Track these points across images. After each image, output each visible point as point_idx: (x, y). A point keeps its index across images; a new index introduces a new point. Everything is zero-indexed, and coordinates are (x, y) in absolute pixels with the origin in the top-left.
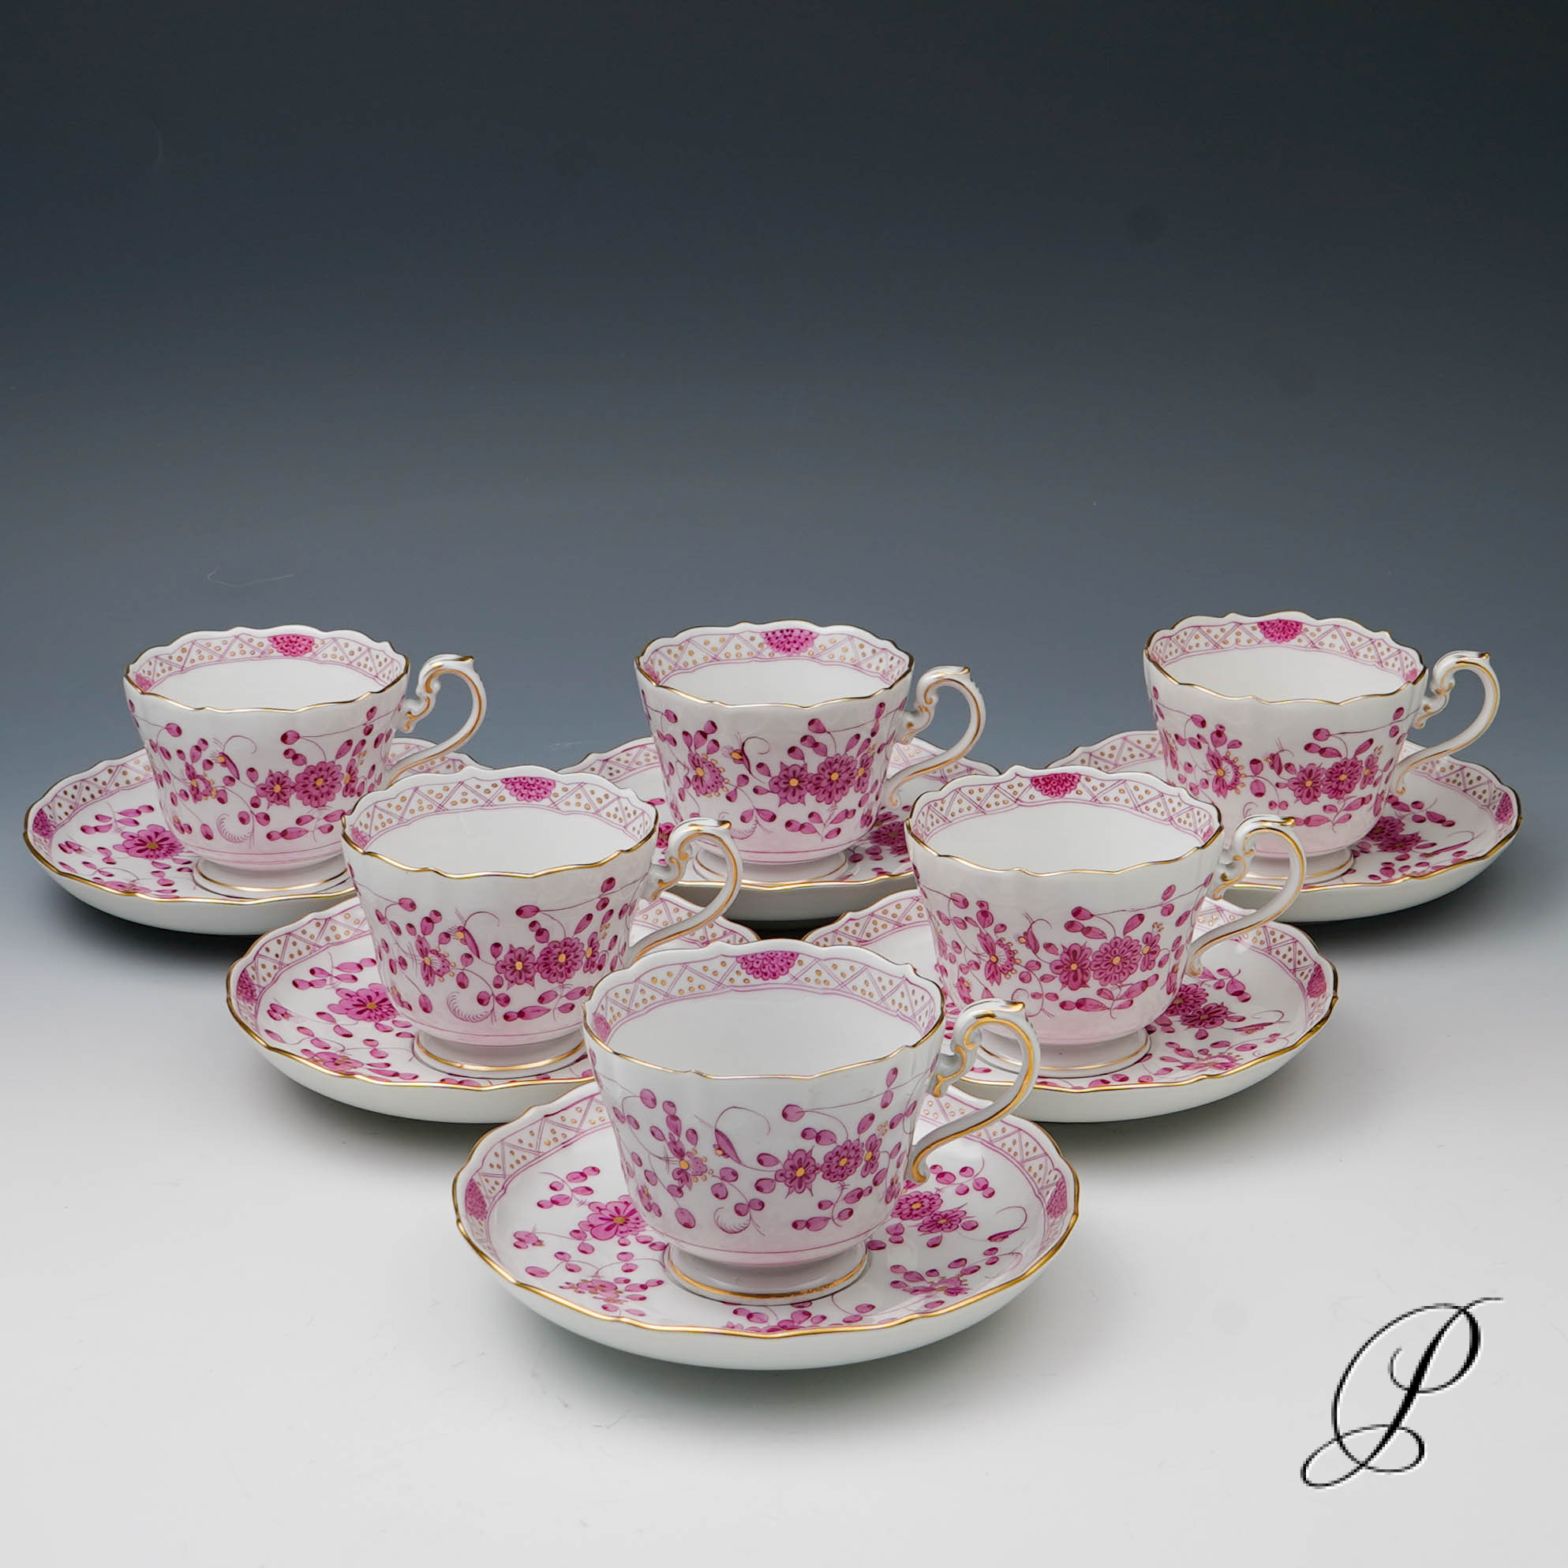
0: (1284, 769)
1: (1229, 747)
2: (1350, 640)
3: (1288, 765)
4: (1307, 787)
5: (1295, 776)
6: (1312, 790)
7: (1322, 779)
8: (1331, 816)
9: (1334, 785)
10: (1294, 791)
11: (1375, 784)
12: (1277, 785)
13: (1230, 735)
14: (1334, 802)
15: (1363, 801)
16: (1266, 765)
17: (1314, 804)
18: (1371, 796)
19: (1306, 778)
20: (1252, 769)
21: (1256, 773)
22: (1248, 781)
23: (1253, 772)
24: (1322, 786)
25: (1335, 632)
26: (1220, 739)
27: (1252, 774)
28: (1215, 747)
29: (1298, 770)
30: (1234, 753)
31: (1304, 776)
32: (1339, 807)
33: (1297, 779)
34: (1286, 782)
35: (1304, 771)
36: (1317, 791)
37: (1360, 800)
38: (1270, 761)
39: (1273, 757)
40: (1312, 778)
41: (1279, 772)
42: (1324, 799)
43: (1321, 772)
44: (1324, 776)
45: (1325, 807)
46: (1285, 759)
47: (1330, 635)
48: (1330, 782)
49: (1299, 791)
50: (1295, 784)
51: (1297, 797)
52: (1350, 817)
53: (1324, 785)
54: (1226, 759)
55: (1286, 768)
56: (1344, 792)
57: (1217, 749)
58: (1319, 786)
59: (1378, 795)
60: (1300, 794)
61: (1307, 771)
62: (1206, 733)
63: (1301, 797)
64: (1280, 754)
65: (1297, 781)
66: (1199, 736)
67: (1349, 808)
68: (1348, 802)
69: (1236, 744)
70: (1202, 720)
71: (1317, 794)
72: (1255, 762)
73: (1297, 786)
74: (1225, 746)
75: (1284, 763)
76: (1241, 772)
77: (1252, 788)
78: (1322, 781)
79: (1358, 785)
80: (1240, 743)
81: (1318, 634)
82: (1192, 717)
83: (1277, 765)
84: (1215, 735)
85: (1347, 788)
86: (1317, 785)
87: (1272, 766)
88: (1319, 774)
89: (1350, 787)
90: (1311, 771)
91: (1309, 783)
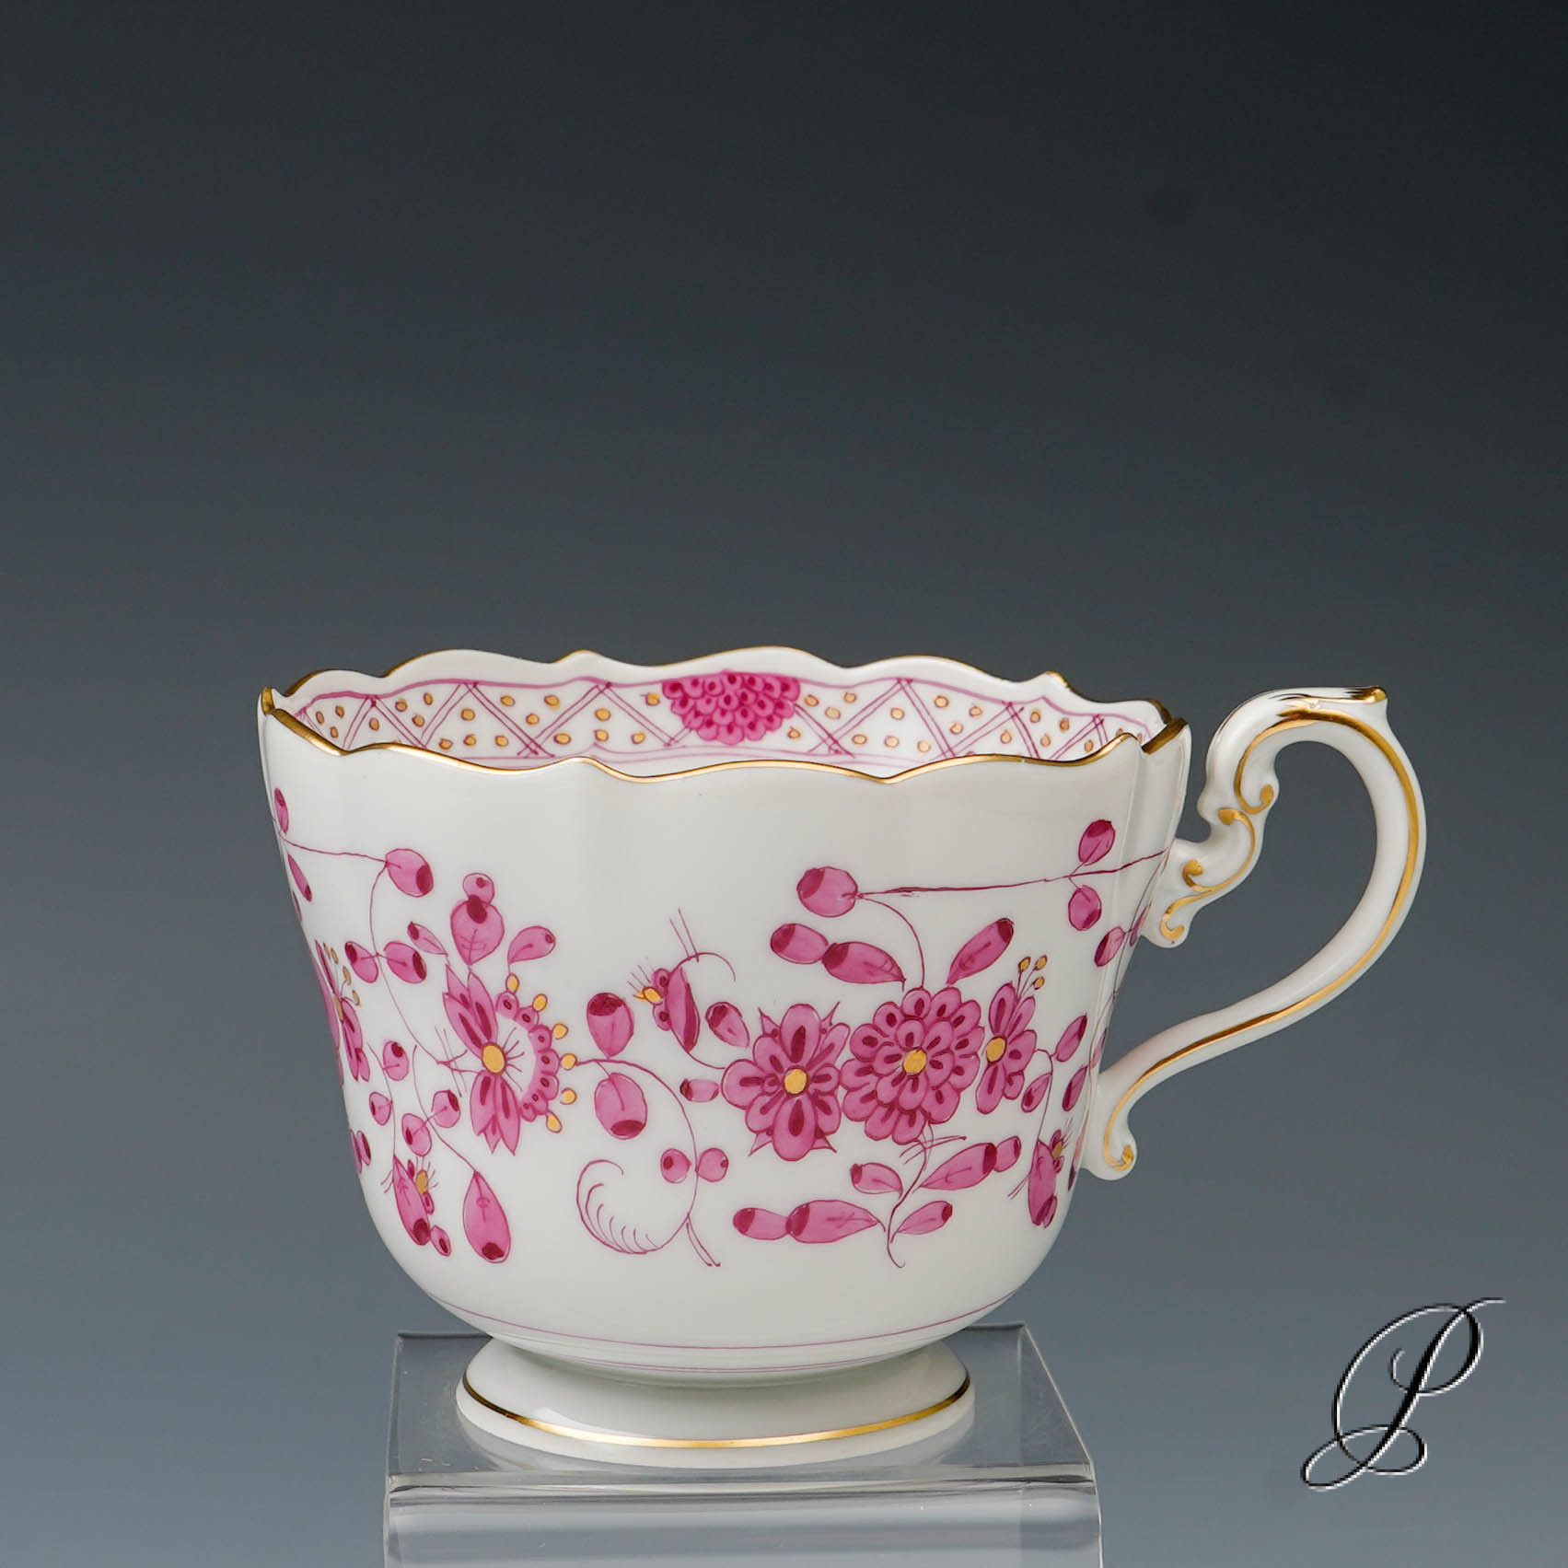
0: (704, 1026)
1: (512, 959)
2: (945, 718)
3: (720, 1012)
4: (790, 1096)
5: (747, 1054)
6: (807, 1106)
7: (839, 1064)
8: (880, 1203)
9: (886, 1091)
10: (747, 1108)
11: (1029, 1101)
12: (687, 1089)
13: (514, 909)
14: (886, 1152)
15: (990, 1157)
16: (644, 1014)
17: (816, 1157)
18: (1017, 1147)
19: (785, 1061)
20: (595, 1035)
21: (611, 1047)
22: (582, 1081)
23: (601, 1047)
24: (841, 1092)
25: (900, 700)
26: (484, 931)
27: (600, 1055)
28: (469, 961)
29: (755, 1030)
30: (534, 978)
31: (778, 1051)
32: (908, 1174)
33: (754, 1063)
34: (716, 1076)
35: (775, 1034)
36: (827, 1110)
37: (980, 1152)
38: (656, 998)
39: (663, 981)
40: (804, 1062)
41: (689, 1042)
42: (851, 1141)
43: (836, 1036)
44: (847, 1054)
45: (856, 1172)
46: (707, 987)
47: (884, 711)
48: (871, 1078)
49: (764, 1110)
50: (746, 1082)
51: (758, 1133)
52: (947, 1212)
53: (850, 1090)
54: (508, 1005)
55: (713, 1023)
56: (920, 1118)
57: (477, 968)
58: (832, 1093)
59: (1039, 1143)
60: (767, 1120)
61: (788, 1037)
62: (436, 912)
63: (770, 1131)
64: (690, 968)
65: (751, 1071)
66: (414, 931)
67: (947, 1178)
68: (939, 1156)
69: (538, 942)
70: (420, 864)
71: (825, 1121)
72: (603, 1005)
73: (754, 1091)
74: (501, 953)
75: (703, 1003)
76: (559, 1046)
77: (598, 1104)
78: (840, 1073)
79: (968, 1098)
80: (550, 939)
81: (849, 711)
82: (387, 864)
83: (679, 1016)
84: (463, 913)
85: (929, 1103)
86: (825, 1087)
87: (664, 1018)
88: (831, 1046)
89: (940, 1098)
90: (800, 1035)
91: (795, 1081)
